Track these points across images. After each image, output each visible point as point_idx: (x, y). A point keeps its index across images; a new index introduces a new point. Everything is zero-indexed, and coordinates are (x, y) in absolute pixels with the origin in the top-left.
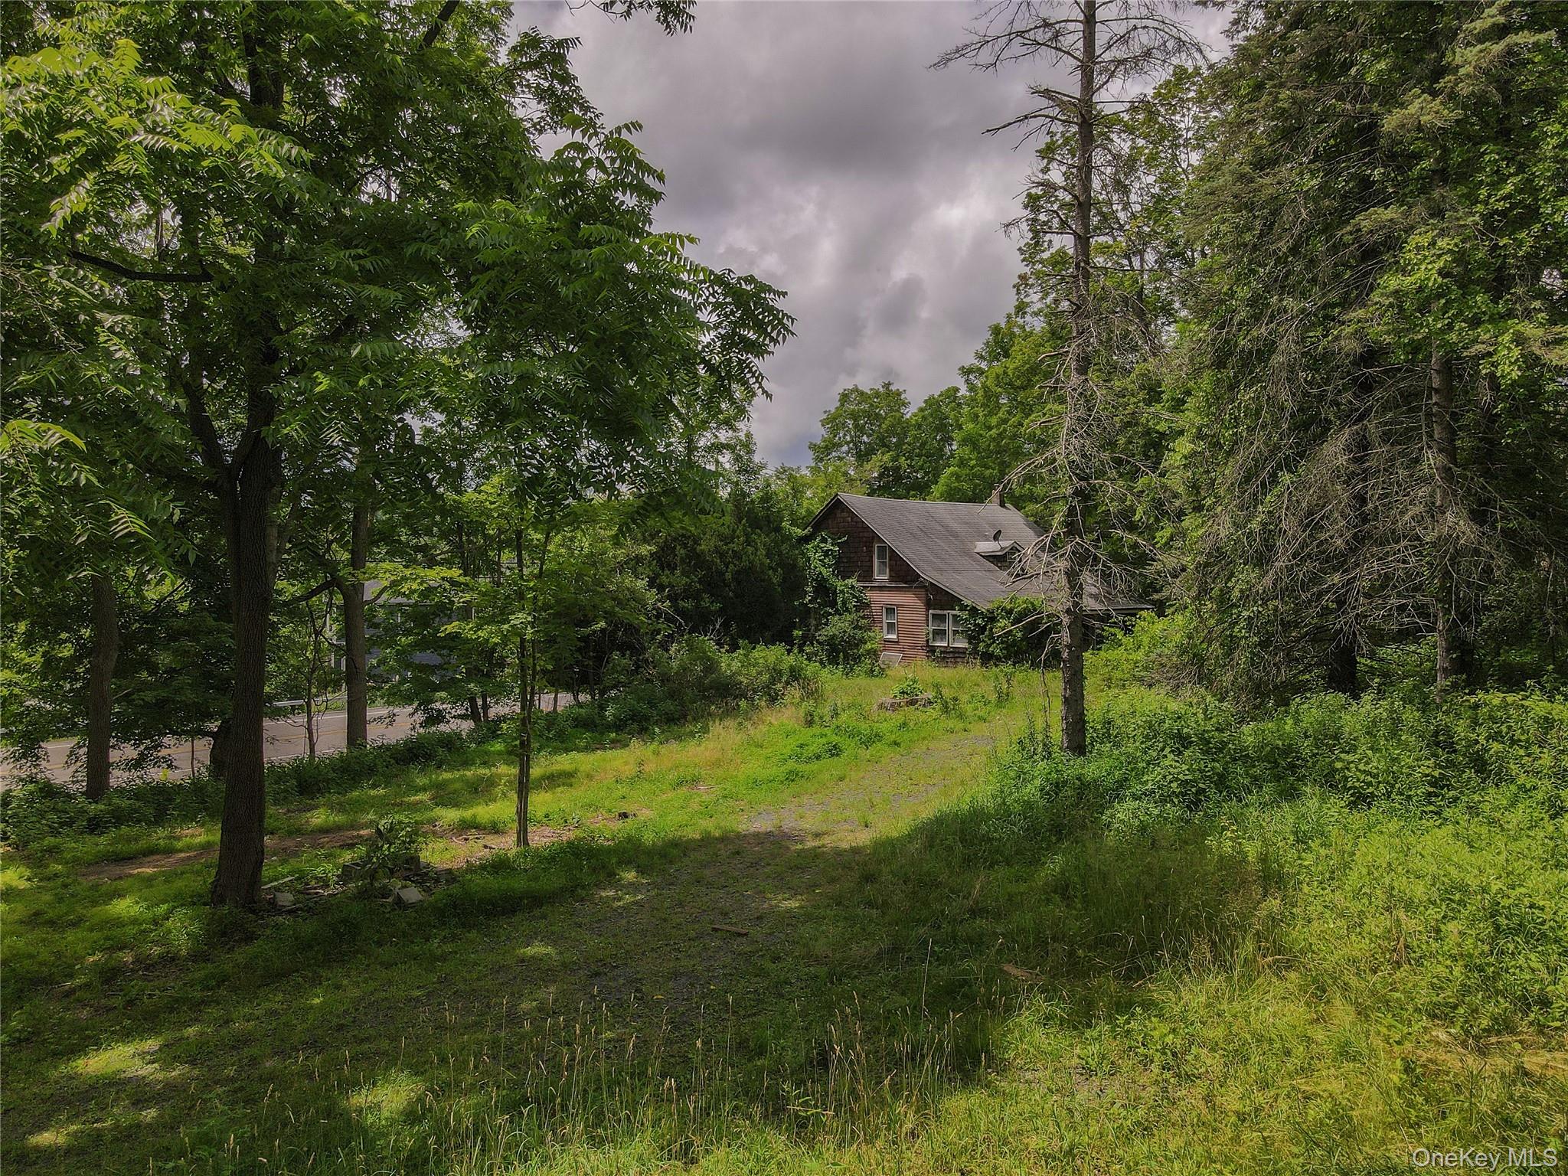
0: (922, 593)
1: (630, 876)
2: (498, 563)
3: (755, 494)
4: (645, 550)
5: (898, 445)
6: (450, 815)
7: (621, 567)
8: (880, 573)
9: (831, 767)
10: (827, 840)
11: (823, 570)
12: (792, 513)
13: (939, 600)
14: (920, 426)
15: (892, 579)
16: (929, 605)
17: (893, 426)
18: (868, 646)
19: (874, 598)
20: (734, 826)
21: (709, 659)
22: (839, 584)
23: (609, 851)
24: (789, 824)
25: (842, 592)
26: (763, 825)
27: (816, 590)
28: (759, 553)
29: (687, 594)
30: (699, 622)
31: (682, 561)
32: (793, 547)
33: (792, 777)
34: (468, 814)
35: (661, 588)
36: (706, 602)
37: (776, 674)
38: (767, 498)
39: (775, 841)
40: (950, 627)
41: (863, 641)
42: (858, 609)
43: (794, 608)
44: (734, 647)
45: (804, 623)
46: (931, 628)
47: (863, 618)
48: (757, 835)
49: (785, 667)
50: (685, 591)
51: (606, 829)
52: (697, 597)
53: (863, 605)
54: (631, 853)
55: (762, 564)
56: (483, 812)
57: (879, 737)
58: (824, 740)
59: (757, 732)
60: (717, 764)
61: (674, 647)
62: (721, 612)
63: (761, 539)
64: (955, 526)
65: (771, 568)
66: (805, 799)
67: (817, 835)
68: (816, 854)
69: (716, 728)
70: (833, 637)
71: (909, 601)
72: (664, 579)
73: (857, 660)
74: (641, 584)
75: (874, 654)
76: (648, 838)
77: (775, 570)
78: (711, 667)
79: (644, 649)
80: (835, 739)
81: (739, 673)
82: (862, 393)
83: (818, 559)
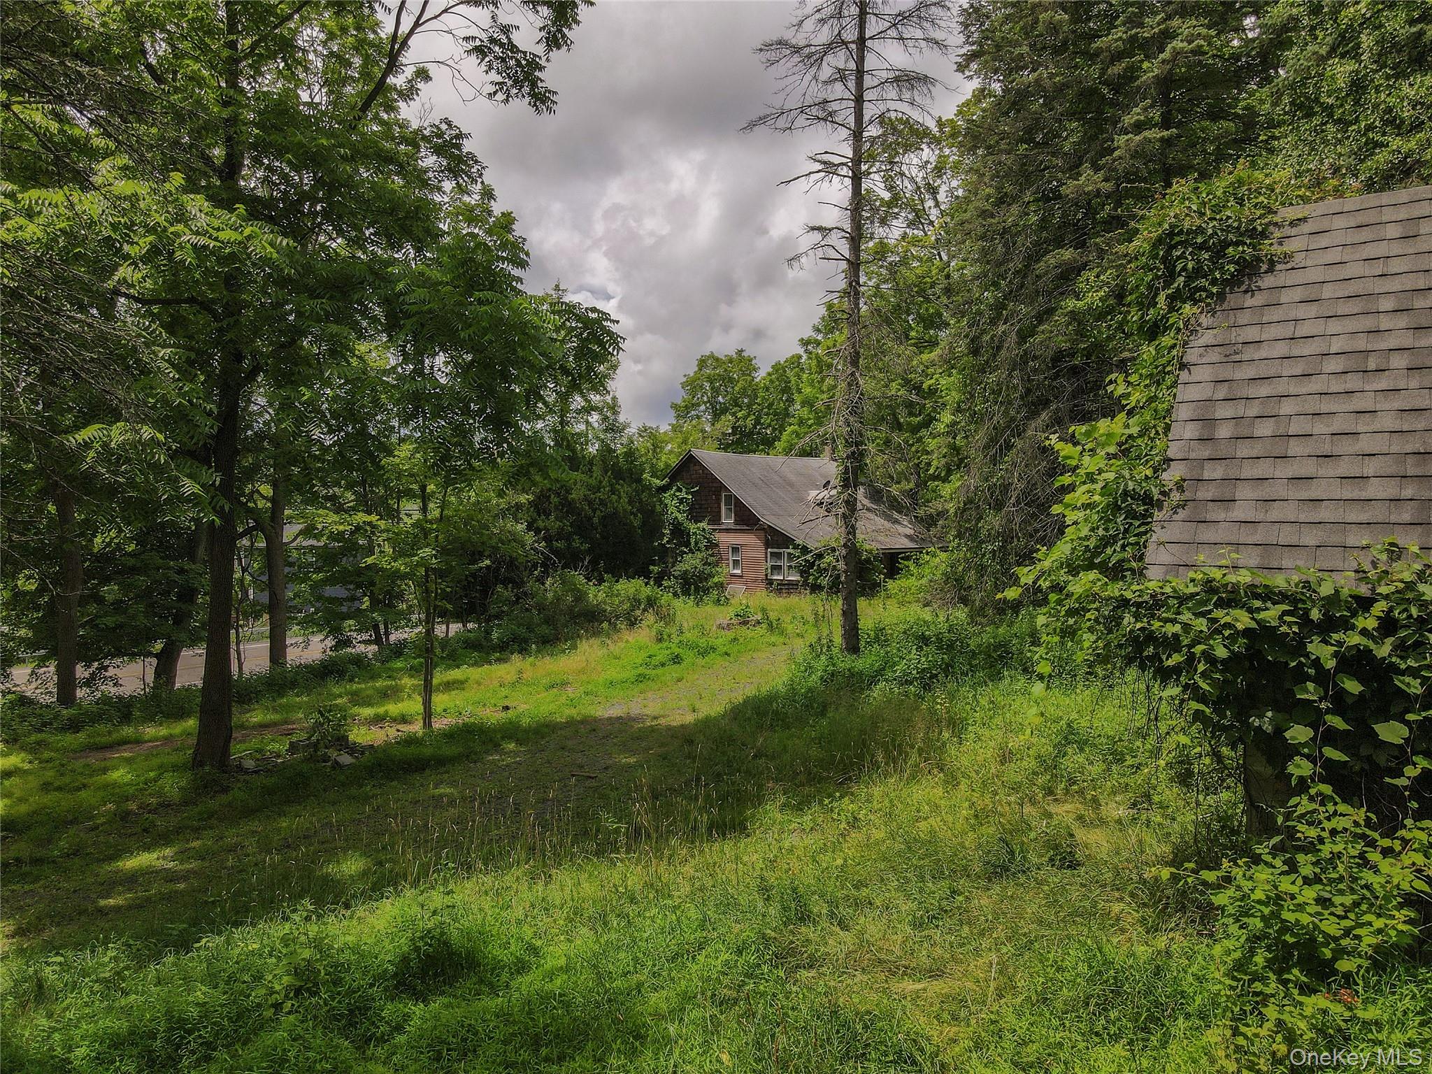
0: (762, 534)
1: (512, 746)
2: (398, 511)
3: (620, 450)
4: (523, 498)
5: (749, 406)
6: (367, 712)
7: (503, 514)
8: (728, 517)
9: (673, 671)
10: (662, 721)
11: (679, 516)
12: (653, 466)
13: (776, 540)
14: (767, 390)
15: (736, 523)
16: (767, 545)
17: (744, 389)
18: (716, 579)
19: (722, 539)
20: (592, 713)
21: (579, 590)
22: (692, 527)
23: (495, 731)
24: (635, 710)
25: (694, 533)
26: (615, 712)
27: (673, 532)
28: (622, 500)
29: (560, 535)
30: (571, 560)
31: (556, 508)
32: (651, 495)
33: (641, 678)
34: (381, 710)
35: (538, 531)
36: (576, 544)
37: (636, 602)
38: (630, 454)
39: (623, 722)
40: (784, 563)
41: (711, 576)
42: (707, 548)
43: (654, 548)
44: (601, 581)
45: (663, 560)
46: (769, 564)
47: (712, 555)
48: (610, 718)
49: (643, 596)
50: (558, 534)
51: (492, 716)
52: (568, 538)
53: (712, 545)
54: (512, 731)
55: (625, 510)
56: (393, 708)
57: (713, 649)
58: (668, 652)
59: (615, 648)
60: (582, 671)
61: (549, 582)
62: (589, 551)
63: (625, 489)
64: (792, 477)
65: (632, 513)
66: (649, 695)
67: (655, 718)
68: (653, 729)
69: (584, 646)
70: (686, 572)
71: (750, 541)
72: (541, 524)
73: (706, 591)
74: (521, 527)
75: (721, 586)
76: (525, 721)
77: (635, 515)
78: (580, 597)
79: (523, 583)
80: (677, 651)
81: (605, 603)
82: (717, 360)
83: (674, 506)
